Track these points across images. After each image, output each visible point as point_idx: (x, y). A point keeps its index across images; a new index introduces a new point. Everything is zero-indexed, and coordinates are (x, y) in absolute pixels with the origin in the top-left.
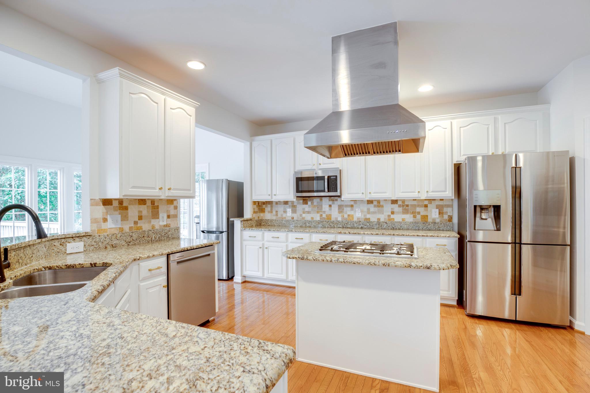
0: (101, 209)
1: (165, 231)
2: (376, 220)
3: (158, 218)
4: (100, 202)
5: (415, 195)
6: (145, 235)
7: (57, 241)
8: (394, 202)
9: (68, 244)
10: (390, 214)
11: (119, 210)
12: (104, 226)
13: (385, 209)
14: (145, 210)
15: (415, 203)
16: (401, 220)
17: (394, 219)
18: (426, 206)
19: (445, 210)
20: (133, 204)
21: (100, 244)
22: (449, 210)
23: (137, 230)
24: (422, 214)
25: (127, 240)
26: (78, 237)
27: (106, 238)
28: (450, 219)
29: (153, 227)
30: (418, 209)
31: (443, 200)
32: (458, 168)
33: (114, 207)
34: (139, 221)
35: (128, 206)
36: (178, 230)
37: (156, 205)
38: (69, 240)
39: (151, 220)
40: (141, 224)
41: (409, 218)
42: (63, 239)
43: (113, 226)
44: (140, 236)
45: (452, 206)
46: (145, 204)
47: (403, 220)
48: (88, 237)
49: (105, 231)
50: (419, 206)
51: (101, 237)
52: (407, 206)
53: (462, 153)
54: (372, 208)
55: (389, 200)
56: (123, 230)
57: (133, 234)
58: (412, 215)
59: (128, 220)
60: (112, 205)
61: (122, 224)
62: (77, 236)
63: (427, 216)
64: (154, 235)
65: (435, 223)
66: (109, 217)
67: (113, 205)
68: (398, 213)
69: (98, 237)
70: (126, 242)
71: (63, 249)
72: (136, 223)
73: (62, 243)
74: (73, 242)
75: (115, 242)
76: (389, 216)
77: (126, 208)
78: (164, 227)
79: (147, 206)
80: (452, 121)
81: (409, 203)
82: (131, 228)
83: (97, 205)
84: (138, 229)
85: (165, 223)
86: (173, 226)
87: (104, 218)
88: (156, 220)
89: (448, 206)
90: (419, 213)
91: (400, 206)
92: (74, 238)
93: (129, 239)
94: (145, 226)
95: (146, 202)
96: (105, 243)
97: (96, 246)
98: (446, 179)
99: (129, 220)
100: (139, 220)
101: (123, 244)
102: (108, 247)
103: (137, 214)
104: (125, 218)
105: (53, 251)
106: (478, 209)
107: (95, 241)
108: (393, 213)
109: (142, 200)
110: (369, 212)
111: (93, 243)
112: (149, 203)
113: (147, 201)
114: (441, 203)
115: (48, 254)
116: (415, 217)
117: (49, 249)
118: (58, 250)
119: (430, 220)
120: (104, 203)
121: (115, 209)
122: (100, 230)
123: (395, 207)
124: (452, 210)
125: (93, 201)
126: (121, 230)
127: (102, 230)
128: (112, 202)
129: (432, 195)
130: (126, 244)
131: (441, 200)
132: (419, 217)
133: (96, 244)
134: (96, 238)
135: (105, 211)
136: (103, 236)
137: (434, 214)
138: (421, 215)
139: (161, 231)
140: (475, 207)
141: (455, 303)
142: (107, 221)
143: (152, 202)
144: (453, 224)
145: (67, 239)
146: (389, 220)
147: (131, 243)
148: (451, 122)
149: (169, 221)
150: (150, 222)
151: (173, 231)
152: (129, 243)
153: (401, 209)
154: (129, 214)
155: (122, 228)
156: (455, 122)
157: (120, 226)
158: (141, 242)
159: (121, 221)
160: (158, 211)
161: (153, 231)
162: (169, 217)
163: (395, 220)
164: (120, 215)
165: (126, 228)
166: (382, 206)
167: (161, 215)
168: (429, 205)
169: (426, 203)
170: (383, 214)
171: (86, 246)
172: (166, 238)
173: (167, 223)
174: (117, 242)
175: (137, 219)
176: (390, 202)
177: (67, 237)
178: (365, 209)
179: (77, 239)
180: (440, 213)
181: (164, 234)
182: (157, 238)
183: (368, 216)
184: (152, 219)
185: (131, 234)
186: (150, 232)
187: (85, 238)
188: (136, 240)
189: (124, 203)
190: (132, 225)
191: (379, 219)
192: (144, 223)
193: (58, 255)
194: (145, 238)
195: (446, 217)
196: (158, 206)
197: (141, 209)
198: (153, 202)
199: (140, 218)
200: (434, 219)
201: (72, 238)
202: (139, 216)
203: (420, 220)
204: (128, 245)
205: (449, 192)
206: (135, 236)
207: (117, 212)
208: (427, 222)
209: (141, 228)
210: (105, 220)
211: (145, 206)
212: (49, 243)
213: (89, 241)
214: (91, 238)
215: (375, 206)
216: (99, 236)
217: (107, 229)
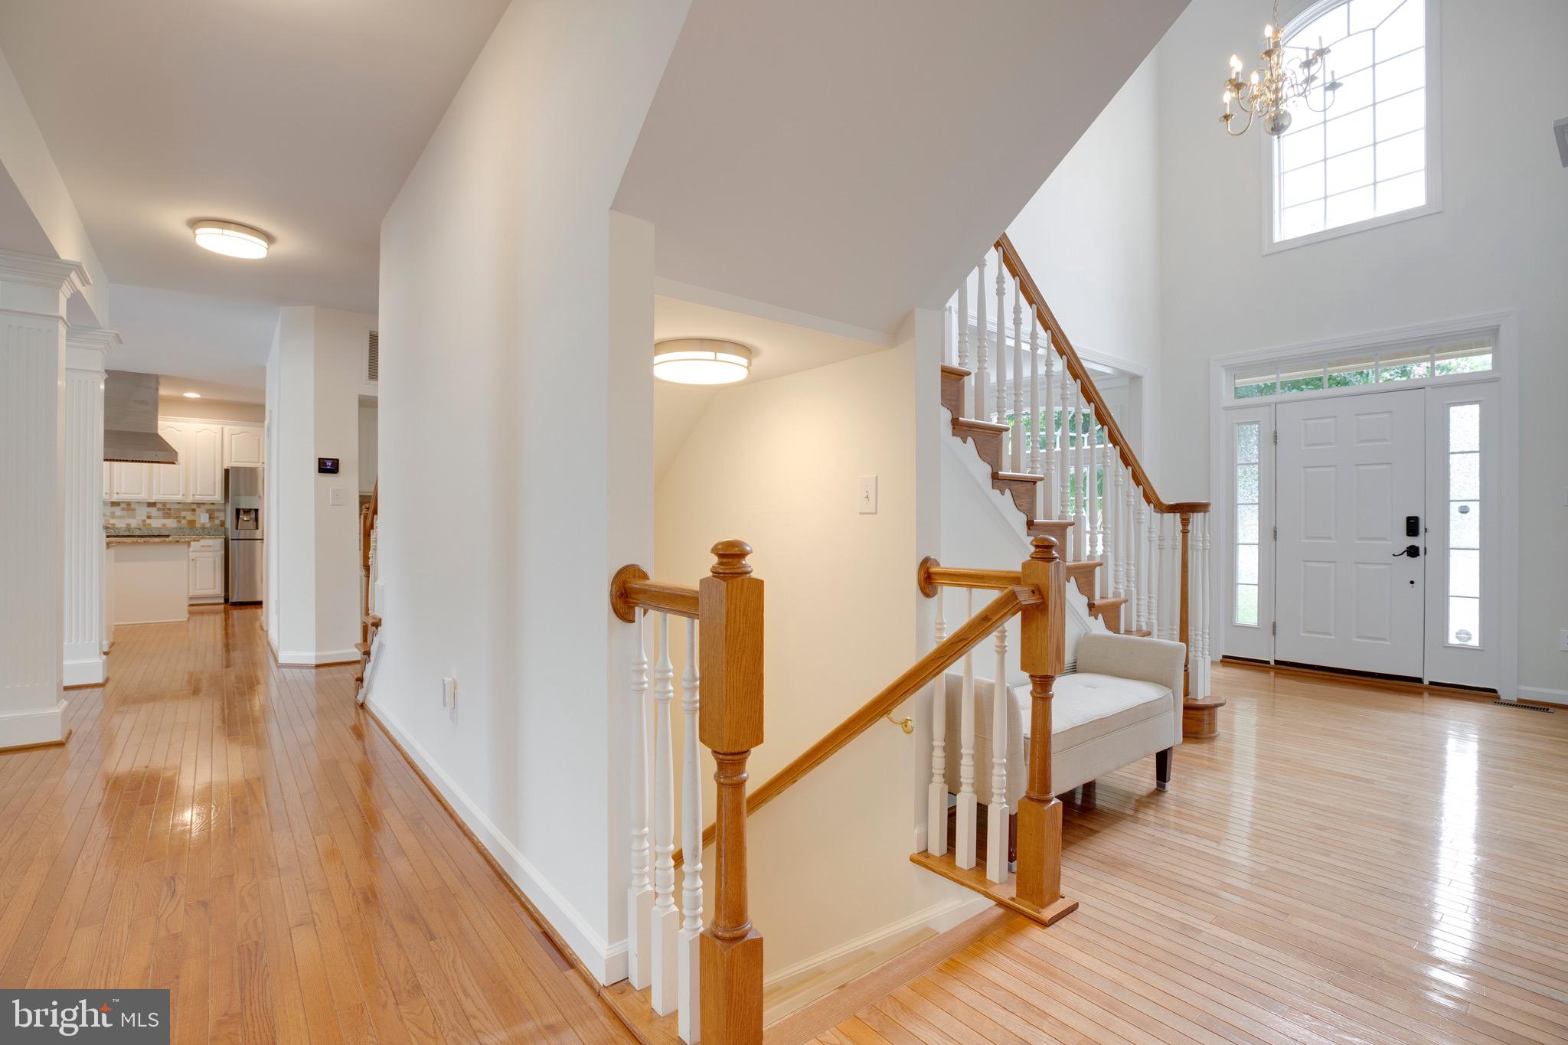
2: (124, 526)
5: (179, 498)
8: (152, 505)
10: (145, 518)
13: (138, 512)
15: (180, 506)
16: (160, 526)
17: (150, 524)
18: (194, 510)
19: (216, 514)
22: (221, 516)
24: (188, 518)
28: (223, 524)
30: (183, 514)
31: (214, 504)
32: (227, 471)
41: (171, 523)
45: (225, 511)
47: (164, 525)
50: (184, 510)
52: (170, 509)
53: (233, 460)
54: (118, 511)
55: (143, 503)
58: (175, 520)
63: (195, 521)
65: (204, 528)
68: (157, 517)
76: (144, 521)
80: (224, 426)
81: (173, 507)
89: (219, 510)
90: (184, 518)
91: (159, 510)
98: (215, 483)
106: (241, 512)
108: (149, 517)
110: (113, 515)
114: (212, 507)
116: (179, 522)
119: (198, 525)
123: (153, 511)
124: (225, 514)
129: (199, 498)
131: (212, 504)
132: (184, 522)
137: (203, 519)
138: (188, 521)
140: (238, 511)
141: (222, 601)
144: (225, 528)
146: (144, 525)
148: (222, 429)
153: (160, 513)
156: (227, 429)
163: (153, 526)
166: (134, 510)
168: (197, 510)
169: (194, 506)
170: (135, 518)
176: (146, 505)
178: (108, 514)
180: (210, 518)
183: (112, 521)
191: (128, 525)
195: (217, 522)
200: (204, 524)
203: (186, 526)
205: (218, 496)
208: (194, 527)
215: (123, 509)
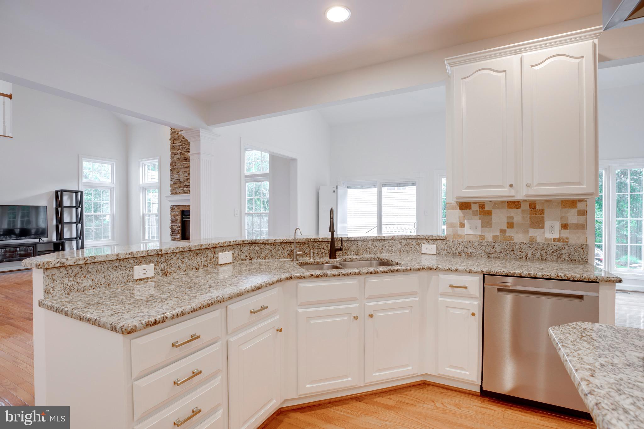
0: (458, 213)
1: (554, 247)
3: (543, 227)
4: (457, 206)
6: (515, 249)
7: (414, 240)
9: (423, 245)
11: (480, 215)
12: (461, 231)
14: (517, 216)
20: (498, 208)
21: (454, 249)
23: (504, 240)
25: (487, 251)
26: (432, 239)
27: (460, 244)
29: (532, 239)
33: (473, 211)
34: (508, 230)
35: (491, 210)
36: (585, 250)
37: (538, 208)
38: (425, 241)
39: (529, 229)
40: (510, 233)
42: (419, 240)
43: (471, 232)
44: (507, 248)
46: (519, 208)
48: (441, 241)
49: (462, 236)
51: (454, 243)
56: (484, 239)
57: (496, 245)
59: (491, 227)
60: (470, 209)
61: (482, 231)
62: (430, 238)
64: (532, 251)
66: (466, 223)
67: (472, 209)
69: (451, 242)
70: (485, 253)
71: (419, 249)
72: (503, 231)
73: (418, 243)
74: (427, 243)
75: (470, 250)
77: (489, 213)
78: (554, 241)
79: (522, 210)
82: (495, 237)
83: (453, 209)
84: (506, 239)
85: (556, 236)
86: (574, 243)
87: (461, 223)
88: (539, 230)
92: (428, 240)
93: (489, 250)
94: (518, 237)
95: (520, 205)
96: (459, 249)
97: (449, 252)
99: (493, 226)
100: (508, 228)
101: (481, 255)
102: (463, 254)
103: (505, 220)
104: (487, 224)
105: (411, 248)
107: (448, 246)
109: (514, 202)
111: (446, 248)
112: (525, 207)
113: (522, 203)
115: (405, 251)
117: (406, 246)
118: (415, 249)
120: (461, 207)
121: (475, 214)
122: (456, 236)
125: (449, 205)
126: (482, 238)
127: (458, 235)
128: (470, 206)
130: (486, 256)
133: (449, 249)
134: (449, 243)
135: (462, 215)
136: (457, 242)
139: (545, 246)
142: (465, 226)
143: (530, 205)
145: (422, 240)
147: (493, 256)
149: (565, 234)
150: (528, 232)
151: (572, 250)
152: (489, 255)
154: (493, 220)
155: (484, 236)
157: (480, 234)
158: (508, 257)
159: (482, 227)
160: (543, 217)
161: (529, 245)
162: (565, 227)
164: (481, 221)
165: (489, 237)
167: (547, 224)
171: (440, 249)
172: (555, 258)
173: (562, 235)
174: (474, 251)
175: (504, 227)
177: (421, 238)
179: (431, 241)
181: (551, 251)
182: (538, 256)
184: (531, 228)
185: (493, 244)
186: (525, 246)
187: (438, 241)
188: (501, 252)
189: (486, 207)
190: (498, 234)
192: (517, 233)
193: (415, 253)
194: (515, 252)
196: (543, 210)
197: (512, 215)
198: (532, 205)
199: (510, 225)
201: (427, 239)
202: (508, 223)
204: (489, 257)
206: (498, 248)
207: (477, 218)
209: (511, 238)
210: (462, 225)
211: (519, 211)
212: (406, 241)
213: (442, 245)
214: (444, 242)
216: (453, 241)
217: (464, 235)
